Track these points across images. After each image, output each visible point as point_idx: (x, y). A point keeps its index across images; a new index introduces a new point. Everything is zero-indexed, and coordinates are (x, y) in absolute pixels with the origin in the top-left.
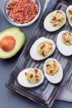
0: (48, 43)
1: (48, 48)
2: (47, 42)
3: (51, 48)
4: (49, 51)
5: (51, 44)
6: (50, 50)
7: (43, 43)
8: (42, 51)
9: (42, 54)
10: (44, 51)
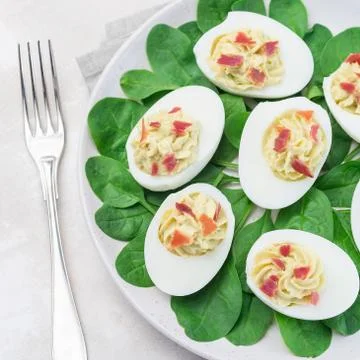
0: (294, 118)
1: (305, 136)
2: (288, 116)
3: (315, 129)
4: (315, 145)
5: (308, 115)
6: (316, 140)
7: (275, 125)
8: (288, 160)
9: (293, 170)
10: (296, 157)
